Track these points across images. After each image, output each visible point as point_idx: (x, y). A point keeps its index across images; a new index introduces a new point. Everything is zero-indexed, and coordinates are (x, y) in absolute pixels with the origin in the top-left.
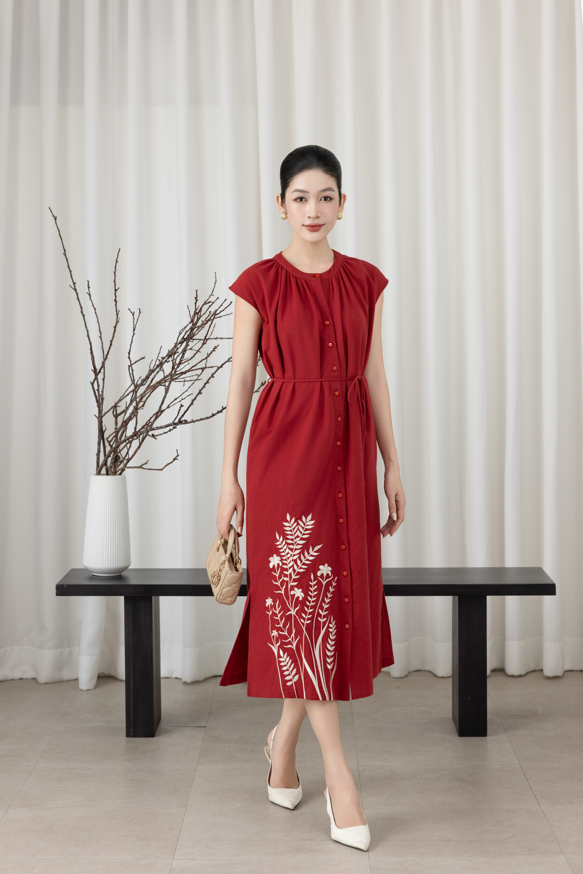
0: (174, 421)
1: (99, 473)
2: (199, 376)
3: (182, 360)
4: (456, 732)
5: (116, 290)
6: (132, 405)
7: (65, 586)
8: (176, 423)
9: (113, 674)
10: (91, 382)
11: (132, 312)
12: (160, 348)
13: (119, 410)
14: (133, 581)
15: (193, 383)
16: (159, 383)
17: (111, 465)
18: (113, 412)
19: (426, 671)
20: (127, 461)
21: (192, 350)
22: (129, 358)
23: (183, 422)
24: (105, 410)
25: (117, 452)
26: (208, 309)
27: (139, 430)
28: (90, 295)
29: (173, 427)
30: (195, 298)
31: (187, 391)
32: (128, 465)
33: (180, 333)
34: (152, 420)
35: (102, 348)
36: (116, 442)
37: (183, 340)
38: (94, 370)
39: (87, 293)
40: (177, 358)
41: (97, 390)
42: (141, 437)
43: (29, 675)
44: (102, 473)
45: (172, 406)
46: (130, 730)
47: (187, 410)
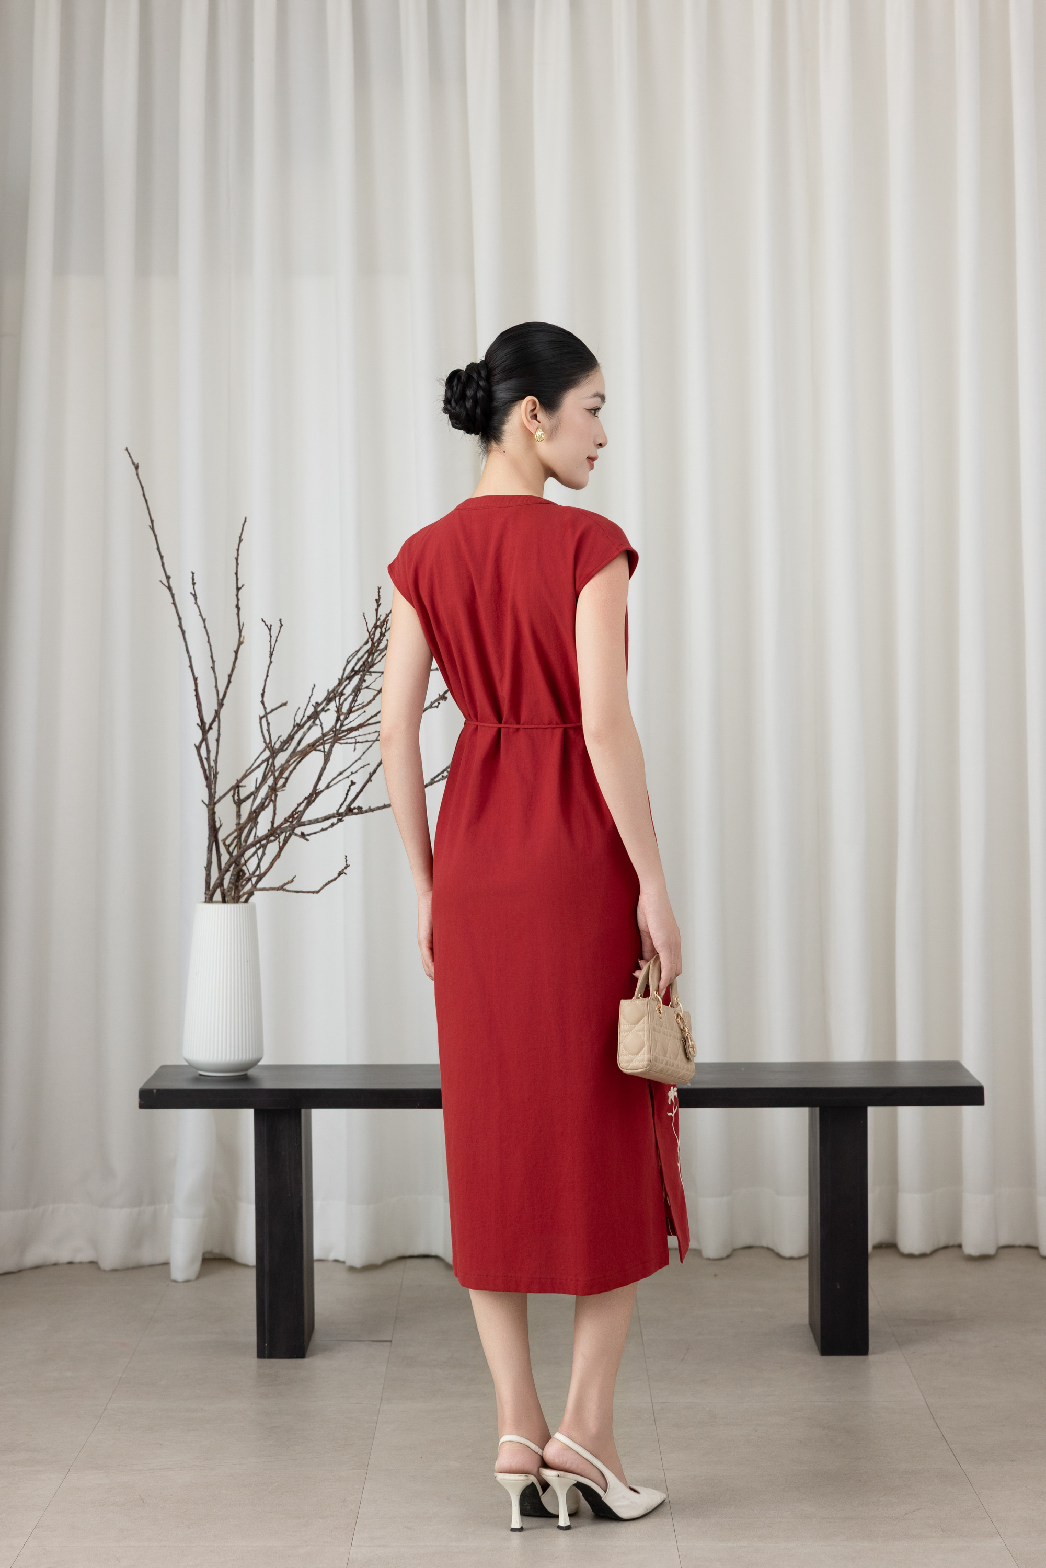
0: (339, 809)
1: (209, 899)
3: (352, 706)
4: (816, 1348)
5: (238, 589)
6: (266, 782)
7: (155, 1091)
8: (342, 813)
9: (227, 1253)
10: (195, 745)
11: (267, 626)
12: (313, 686)
13: (244, 793)
14: (268, 1083)
16: (313, 746)
17: (231, 886)
18: (233, 796)
19: (762, 1247)
20: (257, 879)
21: (370, 689)
22: (263, 702)
23: (353, 811)
24: (220, 792)
25: (240, 864)
27: (279, 827)
28: (195, 596)
29: (338, 819)
30: (375, 602)
32: (259, 886)
33: (347, 661)
34: (301, 808)
35: (216, 687)
36: (239, 846)
37: (353, 673)
38: (202, 724)
39: (191, 593)
40: (344, 701)
41: (206, 758)
42: (282, 837)
43: (84, 1256)
44: (215, 899)
45: (334, 784)
46: (265, 1347)
47: (361, 790)
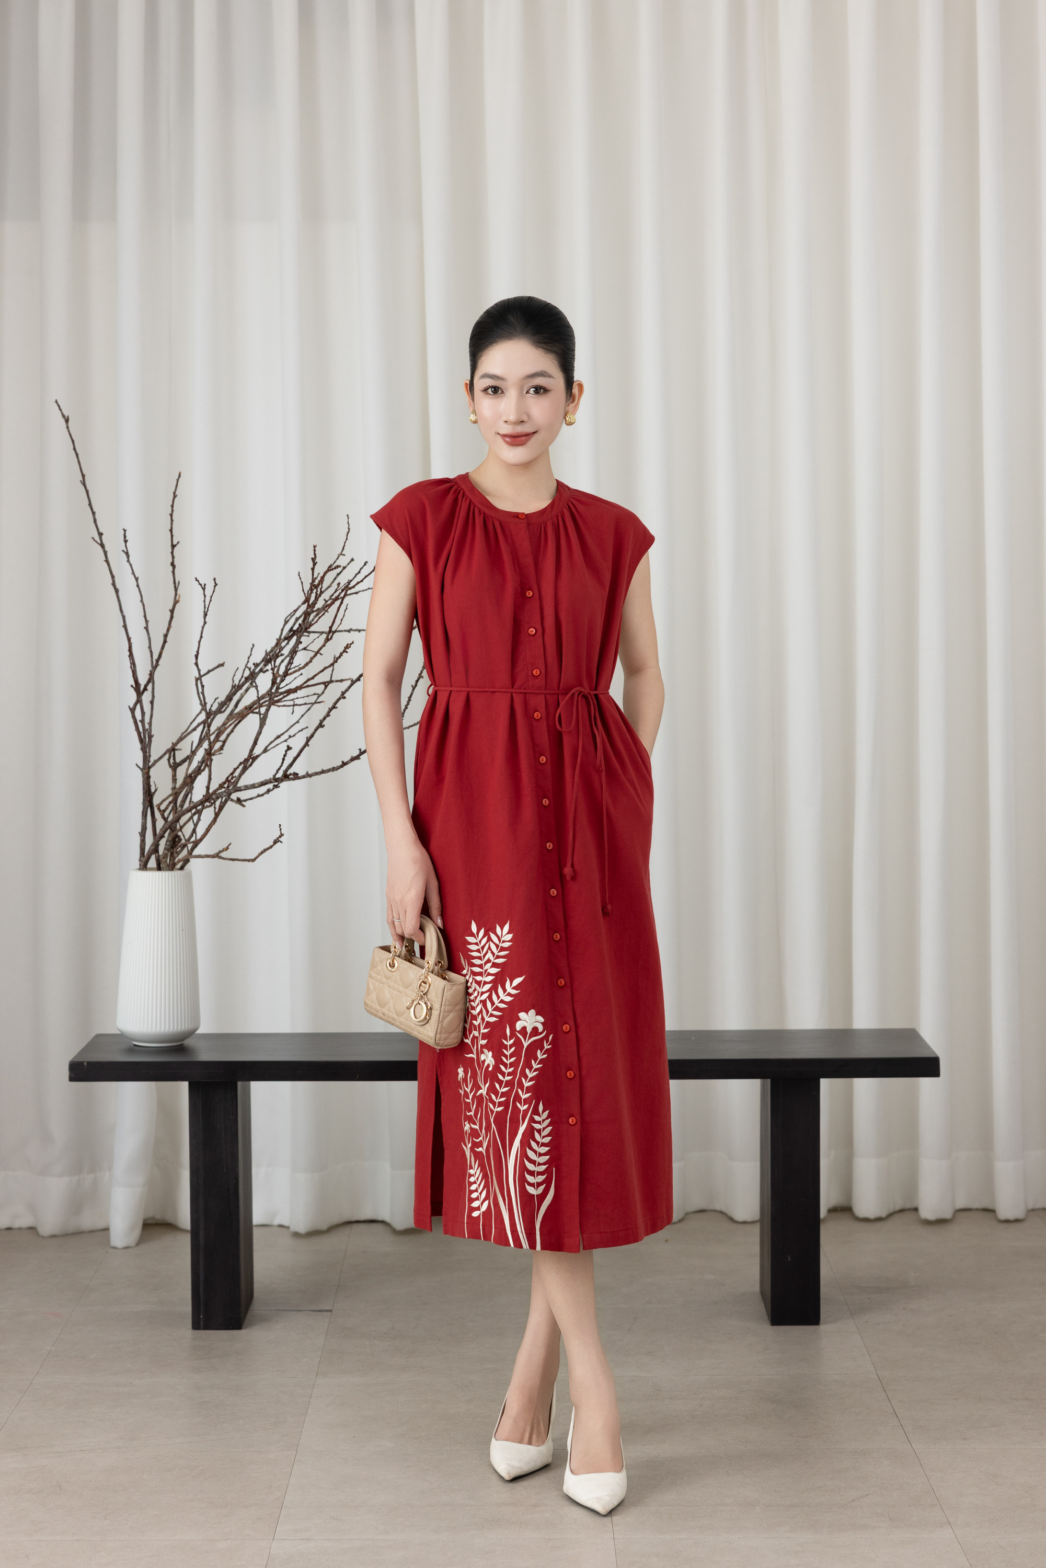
0: (276, 774)
1: (144, 866)
2: (319, 696)
3: (288, 668)
4: (766, 1317)
5: (173, 546)
6: (202, 746)
7: (85, 1064)
8: (279, 778)
9: (169, 1218)
10: (129, 707)
11: (201, 585)
12: (252, 647)
13: (180, 757)
14: (205, 1055)
15: (309, 709)
16: (250, 709)
17: (166, 852)
18: (169, 760)
19: (715, 1211)
20: (193, 845)
21: (307, 650)
22: (196, 664)
23: (290, 777)
24: (155, 753)
25: (176, 830)
26: (335, 579)
27: (215, 792)
28: (127, 554)
29: (274, 786)
30: (311, 560)
31: (298, 722)
32: (195, 853)
33: (285, 621)
34: (237, 774)
35: (150, 647)
36: (174, 812)
37: (292, 633)
38: (136, 686)
39: (123, 551)
40: (280, 664)
41: (140, 721)
42: (218, 803)
43: (24, 1221)
44: (149, 866)
45: (272, 748)
46: (199, 1318)
47: (299, 755)
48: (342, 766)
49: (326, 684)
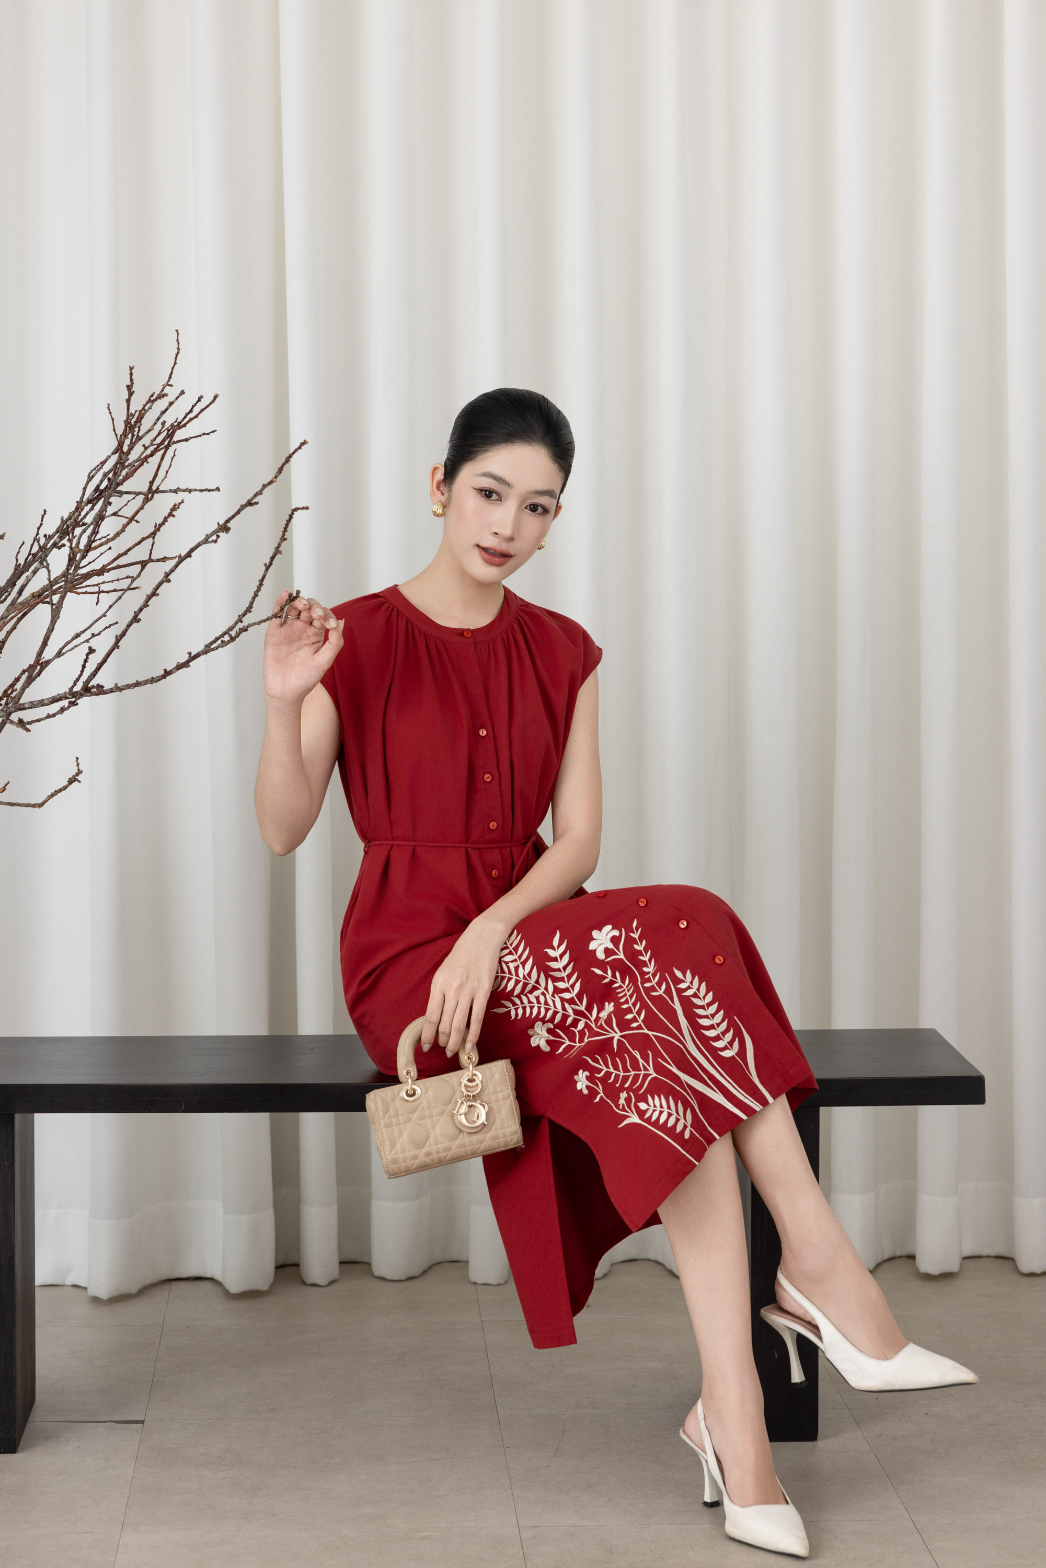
0: (73, 687)
2: (134, 579)
3: (92, 540)
8: (76, 692)
12: (43, 513)
15: (120, 598)
16: (39, 597)
21: (119, 516)
23: (92, 690)
26: (158, 419)
29: (70, 702)
30: (126, 388)
31: (104, 615)
33: (89, 476)
34: (19, 686)
37: (97, 493)
40: (81, 536)
45: (68, 651)
47: (104, 661)
48: (164, 677)
49: (144, 564)
